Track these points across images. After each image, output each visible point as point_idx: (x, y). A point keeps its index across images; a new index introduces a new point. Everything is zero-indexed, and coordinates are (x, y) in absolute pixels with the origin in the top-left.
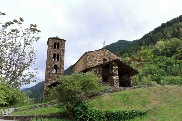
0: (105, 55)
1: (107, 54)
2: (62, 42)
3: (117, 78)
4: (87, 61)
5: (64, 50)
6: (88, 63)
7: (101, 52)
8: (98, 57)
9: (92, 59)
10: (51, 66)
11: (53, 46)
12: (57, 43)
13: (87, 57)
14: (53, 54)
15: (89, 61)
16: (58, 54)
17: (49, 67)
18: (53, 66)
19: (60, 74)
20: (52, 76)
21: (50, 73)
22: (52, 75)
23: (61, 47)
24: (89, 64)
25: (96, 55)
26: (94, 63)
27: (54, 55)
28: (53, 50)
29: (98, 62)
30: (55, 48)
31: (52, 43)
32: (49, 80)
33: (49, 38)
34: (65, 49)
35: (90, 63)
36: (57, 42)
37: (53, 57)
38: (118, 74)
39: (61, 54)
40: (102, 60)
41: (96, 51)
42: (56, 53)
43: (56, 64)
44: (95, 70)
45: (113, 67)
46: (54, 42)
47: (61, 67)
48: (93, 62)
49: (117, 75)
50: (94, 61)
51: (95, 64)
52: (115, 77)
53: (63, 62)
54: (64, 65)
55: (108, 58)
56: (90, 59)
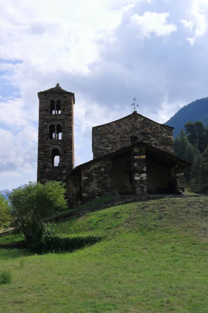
0: (133, 129)
1: (139, 127)
2: (66, 95)
3: (143, 179)
6: (96, 149)
7: (125, 123)
8: (118, 134)
9: (104, 140)
10: (47, 152)
11: (47, 110)
12: (56, 102)
14: (48, 126)
15: (99, 146)
16: (59, 126)
17: (42, 155)
18: (51, 151)
19: (65, 167)
21: (45, 167)
22: (48, 171)
23: (64, 110)
24: (99, 152)
25: (115, 130)
26: (110, 148)
28: (47, 118)
29: (119, 146)
31: (46, 103)
33: (40, 94)
35: (101, 149)
36: (55, 100)
37: (49, 132)
38: (145, 169)
39: (64, 125)
40: (129, 139)
42: (56, 124)
43: (56, 146)
44: (96, 166)
45: (135, 157)
46: (49, 101)
47: (65, 152)
48: (108, 146)
49: (143, 172)
50: (110, 143)
51: (112, 150)
52: (139, 176)
55: (142, 133)
56: (102, 141)
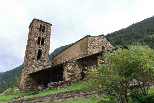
0: (103, 42)
1: (105, 42)
2: (48, 25)
4: (88, 46)
5: (50, 35)
6: (89, 48)
7: (100, 38)
8: (97, 43)
9: (92, 44)
10: (35, 50)
11: (38, 29)
13: (88, 41)
14: (37, 37)
16: (43, 38)
17: (32, 51)
18: (37, 50)
19: (45, 60)
20: (35, 62)
21: (33, 59)
23: (46, 31)
24: (90, 50)
25: (96, 41)
26: (95, 49)
27: (39, 38)
28: (38, 32)
29: (98, 49)
30: (40, 30)
31: (37, 25)
32: (31, 66)
33: (35, 19)
34: (51, 33)
36: (43, 25)
37: (37, 40)
39: (46, 39)
40: (101, 47)
41: (96, 37)
42: (42, 37)
43: (41, 48)
46: (39, 24)
47: (45, 53)
48: (93, 48)
50: (95, 47)
51: (96, 51)
53: (48, 48)
54: (49, 51)
55: (106, 46)
